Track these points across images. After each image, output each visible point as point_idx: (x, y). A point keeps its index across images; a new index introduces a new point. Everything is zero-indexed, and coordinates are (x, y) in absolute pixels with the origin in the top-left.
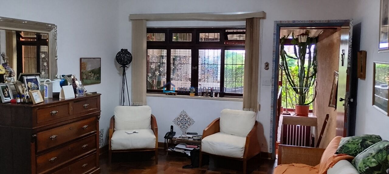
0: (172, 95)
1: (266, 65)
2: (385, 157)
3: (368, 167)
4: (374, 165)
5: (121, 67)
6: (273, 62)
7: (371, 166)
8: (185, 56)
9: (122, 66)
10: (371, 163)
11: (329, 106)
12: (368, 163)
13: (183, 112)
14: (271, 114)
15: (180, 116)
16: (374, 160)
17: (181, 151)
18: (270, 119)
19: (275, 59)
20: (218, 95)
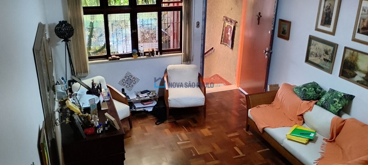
0: (116, 60)
1: (198, 24)
2: (345, 102)
3: (338, 110)
4: (341, 108)
5: (63, 41)
6: (203, 20)
7: (339, 109)
8: (123, 19)
9: (64, 39)
10: (339, 107)
11: (221, 44)
12: (338, 107)
13: (128, 73)
14: (201, 62)
15: (125, 77)
16: (340, 105)
17: (142, 109)
18: (200, 66)
19: (204, 18)
20: (159, 53)
